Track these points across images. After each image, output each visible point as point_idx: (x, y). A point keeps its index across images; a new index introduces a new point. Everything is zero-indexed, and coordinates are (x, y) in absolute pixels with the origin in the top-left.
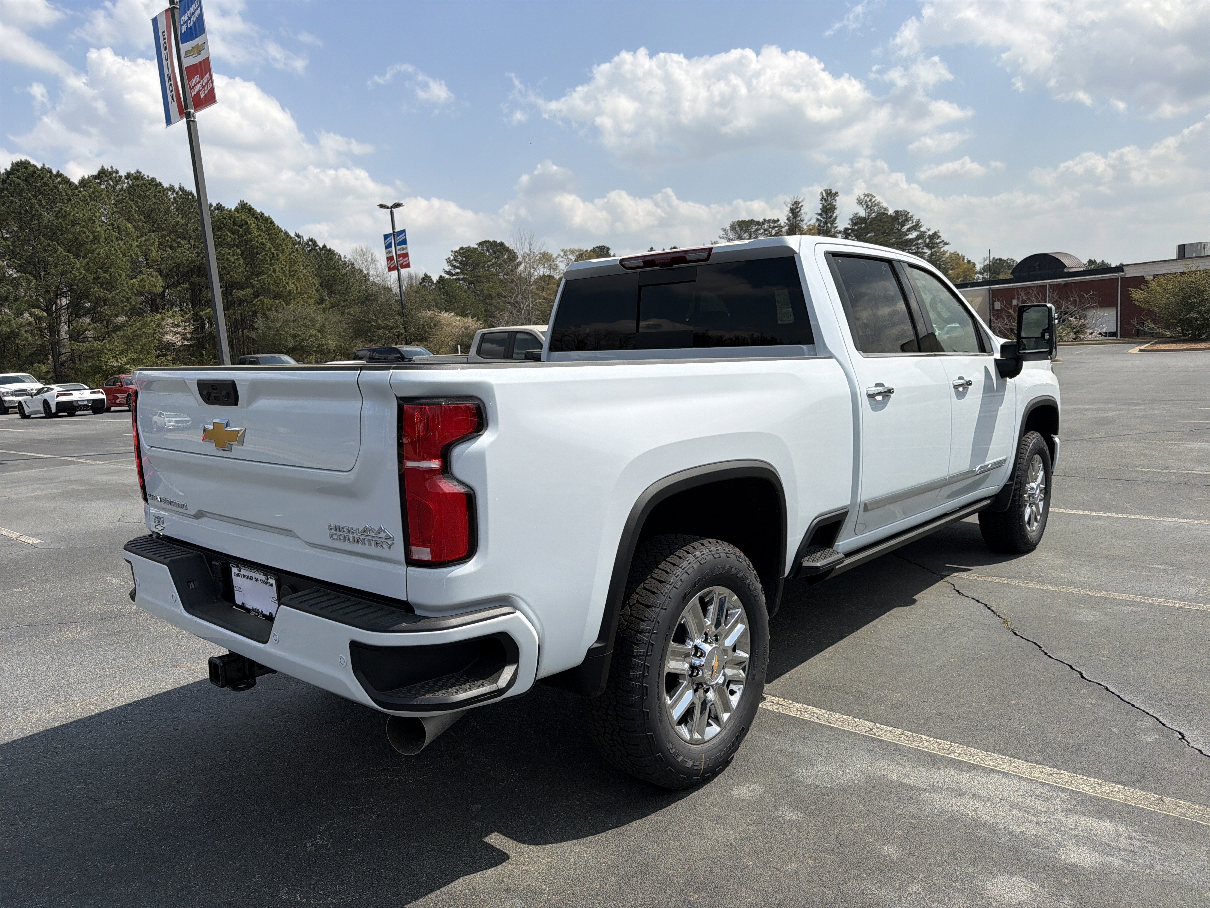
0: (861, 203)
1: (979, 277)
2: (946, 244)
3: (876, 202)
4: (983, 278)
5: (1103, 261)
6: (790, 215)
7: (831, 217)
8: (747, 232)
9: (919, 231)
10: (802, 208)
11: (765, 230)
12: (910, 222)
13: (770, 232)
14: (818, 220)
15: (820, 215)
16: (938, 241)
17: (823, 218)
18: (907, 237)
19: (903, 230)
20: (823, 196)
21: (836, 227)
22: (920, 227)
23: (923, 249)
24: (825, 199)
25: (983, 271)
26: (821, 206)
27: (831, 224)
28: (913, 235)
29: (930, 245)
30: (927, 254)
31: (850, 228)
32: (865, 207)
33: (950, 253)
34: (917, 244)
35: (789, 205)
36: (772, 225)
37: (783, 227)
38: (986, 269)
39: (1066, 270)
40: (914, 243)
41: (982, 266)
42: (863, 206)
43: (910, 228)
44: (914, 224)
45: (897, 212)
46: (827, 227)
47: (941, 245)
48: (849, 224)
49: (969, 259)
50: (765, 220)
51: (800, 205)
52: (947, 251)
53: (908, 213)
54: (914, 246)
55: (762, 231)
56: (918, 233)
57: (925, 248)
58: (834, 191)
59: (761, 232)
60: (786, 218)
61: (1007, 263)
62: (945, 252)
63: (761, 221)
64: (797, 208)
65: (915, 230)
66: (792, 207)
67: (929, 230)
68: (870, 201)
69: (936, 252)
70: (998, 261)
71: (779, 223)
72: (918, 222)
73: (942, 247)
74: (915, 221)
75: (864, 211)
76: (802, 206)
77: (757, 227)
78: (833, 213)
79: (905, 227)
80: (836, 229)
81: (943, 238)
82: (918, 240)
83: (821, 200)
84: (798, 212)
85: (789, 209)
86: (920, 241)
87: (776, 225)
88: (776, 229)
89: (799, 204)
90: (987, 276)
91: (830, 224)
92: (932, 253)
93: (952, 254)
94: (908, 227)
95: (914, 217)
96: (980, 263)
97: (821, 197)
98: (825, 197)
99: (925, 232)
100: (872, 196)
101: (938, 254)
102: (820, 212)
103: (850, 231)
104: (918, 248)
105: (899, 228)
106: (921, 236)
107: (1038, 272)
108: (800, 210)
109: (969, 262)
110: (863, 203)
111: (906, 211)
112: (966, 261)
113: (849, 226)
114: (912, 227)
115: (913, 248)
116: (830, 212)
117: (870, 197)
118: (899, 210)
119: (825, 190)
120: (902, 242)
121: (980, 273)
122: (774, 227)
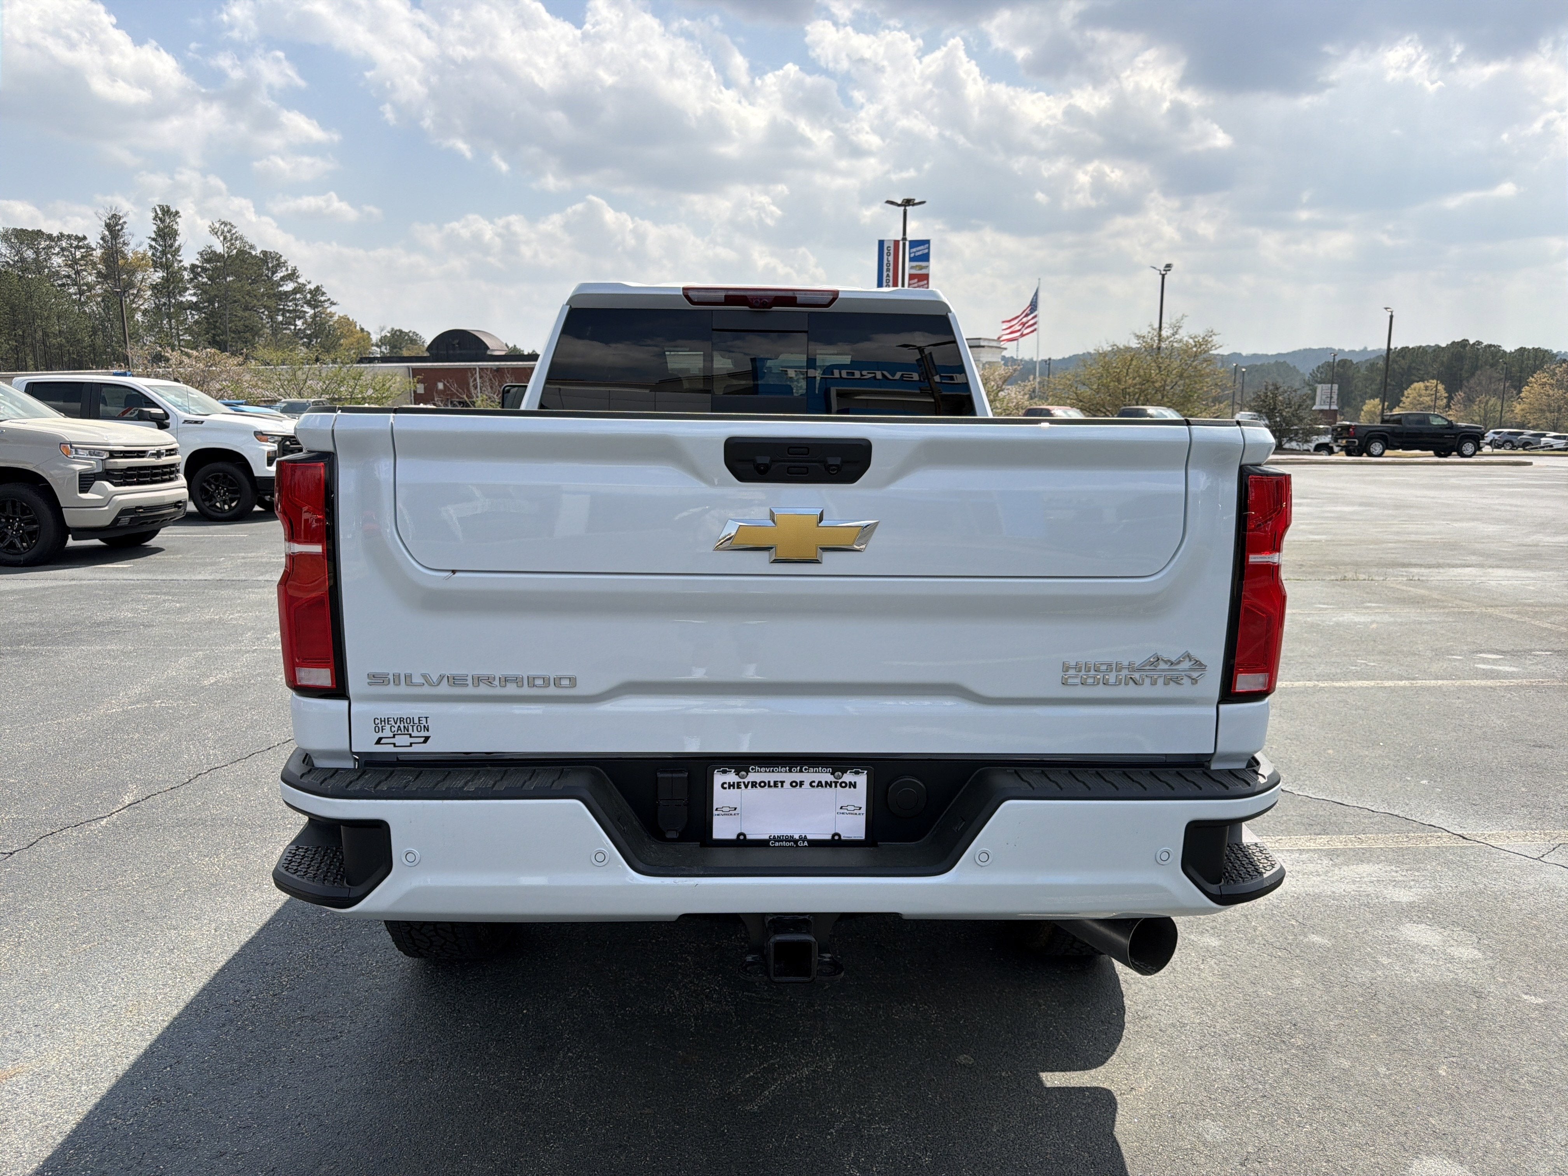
0: (216, 233)
1: (376, 352)
2: (333, 304)
3: (237, 235)
4: (381, 352)
5: (515, 346)
6: (107, 233)
7: (171, 246)
8: (32, 248)
9: (297, 282)
10: (125, 226)
11: (63, 249)
12: (284, 269)
13: (72, 254)
14: (151, 246)
15: (154, 239)
16: (323, 299)
17: (160, 245)
18: (280, 289)
19: (275, 279)
20: (158, 214)
21: (181, 261)
22: (298, 277)
23: (302, 306)
24: (160, 219)
25: (380, 344)
26: (154, 228)
27: (173, 256)
28: (289, 287)
29: (313, 303)
30: (309, 315)
31: (200, 265)
32: (222, 238)
33: (339, 316)
34: (295, 299)
35: (104, 219)
36: (75, 243)
37: (93, 250)
38: (383, 341)
39: (489, 353)
40: (291, 297)
41: (379, 337)
42: (218, 238)
43: (283, 277)
44: (290, 272)
45: (265, 253)
46: (167, 259)
47: (327, 304)
48: (198, 259)
49: (363, 326)
50: (62, 235)
51: (121, 222)
52: (335, 313)
53: (281, 256)
54: (290, 301)
55: (57, 250)
56: (296, 284)
57: (305, 306)
58: (173, 210)
59: (56, 252)
60: (100, 237)
61: (409, 336)
62: (331, 315)
63: (55, 235)
64: (117, 224)
65: (291, 280)
66: (108, 221)
67: (309, 283)
68: (229, 232)
69: (321, 313)
70: (398, 333)
71: (86, 243)
72: (294, 271)
73: (328, 307)
74: (290, 268)
75: (221, 244)
76: (125, 223)
77: (48, 243)
78: (175, 240)
79: (277, 274)
80: (182, 264)
81: (329, 296)
82: (296, 294)
83: (154, 219)
84: (119, 231)
85: (104, 224)
86: (298, 296)
87: (80, 244)
88: (83, 250)
89: (120, 219)
90: (385, 350)
91: (171, 255)
92: (315, 313)
93: (342, 317)
94: (282, 274)
95: (289, 263)
96: (375, 332)
97: (154, 215)
98: (161, 216)
99: (305, 285)
100: (232, 226)
101: (323, 316)
102: (153, 236)
103: (199, 269)
104: (296, 305)
105: (270, 275)
106: (299, 289)
107: (458, 352)
108: (122, 229)
109: (362, 330)
110: (219, 233)
111: (277, 253)
112: (358, 328)
113: (197, 263)
114: (287, 275)
115: (290, 304)
116: (170, 239)
117: (229, 226)
118: (267, 250)
119: (159, 206)
120: (274, 295)
121: (377, 346)
122: (78, 247)
